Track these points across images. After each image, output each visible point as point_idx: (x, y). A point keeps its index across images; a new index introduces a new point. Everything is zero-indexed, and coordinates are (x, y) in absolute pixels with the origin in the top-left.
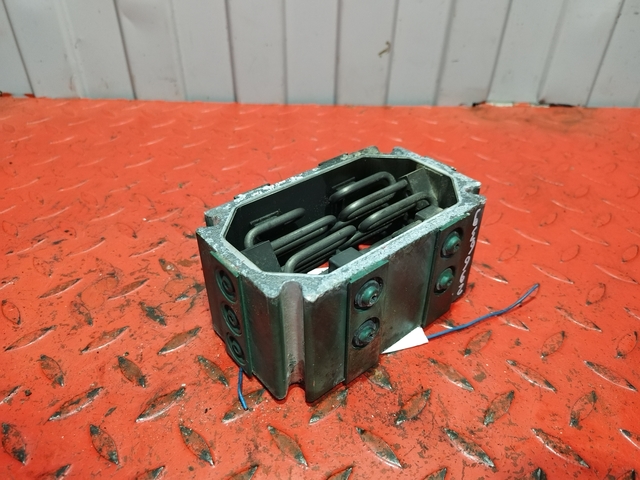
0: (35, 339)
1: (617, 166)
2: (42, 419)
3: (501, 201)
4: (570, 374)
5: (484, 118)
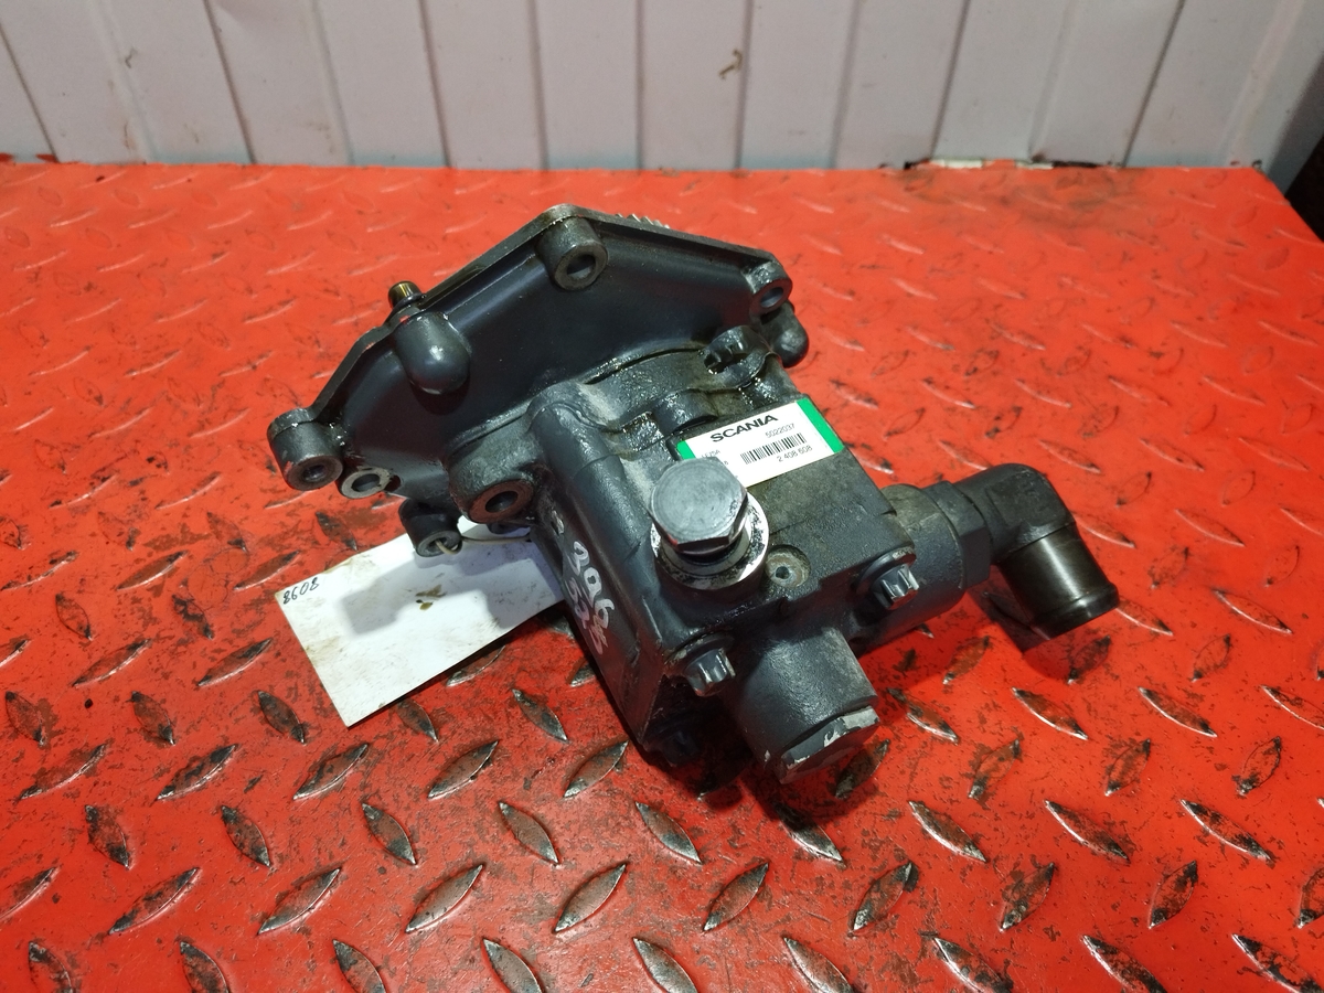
0: (119, 663)
1: (1152, 300)
2: (147, 797)
3: (925, 385)
4: (985, 713)
5: (923, 197)
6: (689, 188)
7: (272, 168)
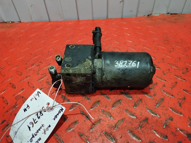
3: (158, 46)
4: (178, 93)
5: (151, 20)
6: (115, 21)
7: (53, 21)
